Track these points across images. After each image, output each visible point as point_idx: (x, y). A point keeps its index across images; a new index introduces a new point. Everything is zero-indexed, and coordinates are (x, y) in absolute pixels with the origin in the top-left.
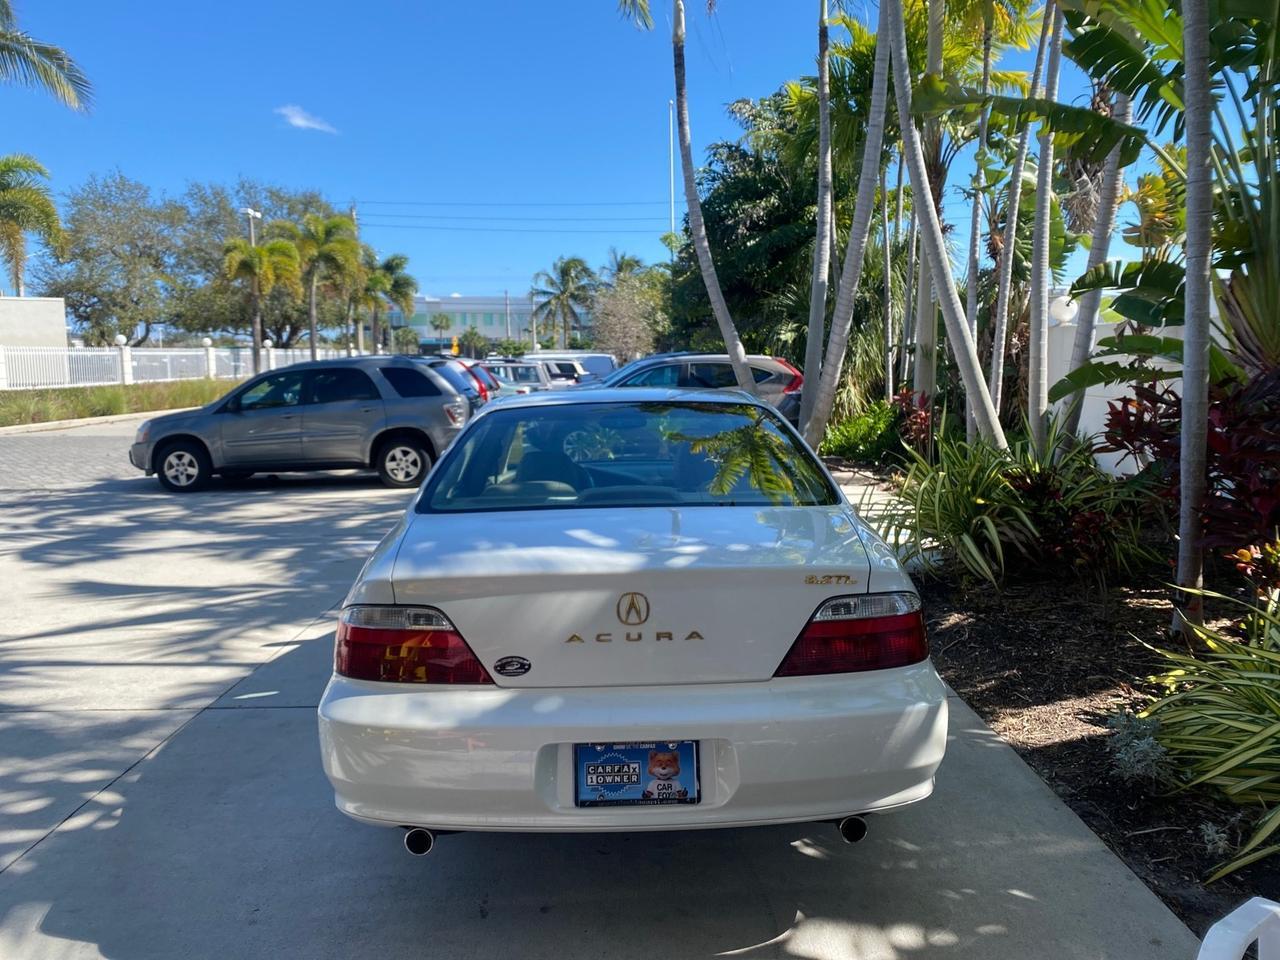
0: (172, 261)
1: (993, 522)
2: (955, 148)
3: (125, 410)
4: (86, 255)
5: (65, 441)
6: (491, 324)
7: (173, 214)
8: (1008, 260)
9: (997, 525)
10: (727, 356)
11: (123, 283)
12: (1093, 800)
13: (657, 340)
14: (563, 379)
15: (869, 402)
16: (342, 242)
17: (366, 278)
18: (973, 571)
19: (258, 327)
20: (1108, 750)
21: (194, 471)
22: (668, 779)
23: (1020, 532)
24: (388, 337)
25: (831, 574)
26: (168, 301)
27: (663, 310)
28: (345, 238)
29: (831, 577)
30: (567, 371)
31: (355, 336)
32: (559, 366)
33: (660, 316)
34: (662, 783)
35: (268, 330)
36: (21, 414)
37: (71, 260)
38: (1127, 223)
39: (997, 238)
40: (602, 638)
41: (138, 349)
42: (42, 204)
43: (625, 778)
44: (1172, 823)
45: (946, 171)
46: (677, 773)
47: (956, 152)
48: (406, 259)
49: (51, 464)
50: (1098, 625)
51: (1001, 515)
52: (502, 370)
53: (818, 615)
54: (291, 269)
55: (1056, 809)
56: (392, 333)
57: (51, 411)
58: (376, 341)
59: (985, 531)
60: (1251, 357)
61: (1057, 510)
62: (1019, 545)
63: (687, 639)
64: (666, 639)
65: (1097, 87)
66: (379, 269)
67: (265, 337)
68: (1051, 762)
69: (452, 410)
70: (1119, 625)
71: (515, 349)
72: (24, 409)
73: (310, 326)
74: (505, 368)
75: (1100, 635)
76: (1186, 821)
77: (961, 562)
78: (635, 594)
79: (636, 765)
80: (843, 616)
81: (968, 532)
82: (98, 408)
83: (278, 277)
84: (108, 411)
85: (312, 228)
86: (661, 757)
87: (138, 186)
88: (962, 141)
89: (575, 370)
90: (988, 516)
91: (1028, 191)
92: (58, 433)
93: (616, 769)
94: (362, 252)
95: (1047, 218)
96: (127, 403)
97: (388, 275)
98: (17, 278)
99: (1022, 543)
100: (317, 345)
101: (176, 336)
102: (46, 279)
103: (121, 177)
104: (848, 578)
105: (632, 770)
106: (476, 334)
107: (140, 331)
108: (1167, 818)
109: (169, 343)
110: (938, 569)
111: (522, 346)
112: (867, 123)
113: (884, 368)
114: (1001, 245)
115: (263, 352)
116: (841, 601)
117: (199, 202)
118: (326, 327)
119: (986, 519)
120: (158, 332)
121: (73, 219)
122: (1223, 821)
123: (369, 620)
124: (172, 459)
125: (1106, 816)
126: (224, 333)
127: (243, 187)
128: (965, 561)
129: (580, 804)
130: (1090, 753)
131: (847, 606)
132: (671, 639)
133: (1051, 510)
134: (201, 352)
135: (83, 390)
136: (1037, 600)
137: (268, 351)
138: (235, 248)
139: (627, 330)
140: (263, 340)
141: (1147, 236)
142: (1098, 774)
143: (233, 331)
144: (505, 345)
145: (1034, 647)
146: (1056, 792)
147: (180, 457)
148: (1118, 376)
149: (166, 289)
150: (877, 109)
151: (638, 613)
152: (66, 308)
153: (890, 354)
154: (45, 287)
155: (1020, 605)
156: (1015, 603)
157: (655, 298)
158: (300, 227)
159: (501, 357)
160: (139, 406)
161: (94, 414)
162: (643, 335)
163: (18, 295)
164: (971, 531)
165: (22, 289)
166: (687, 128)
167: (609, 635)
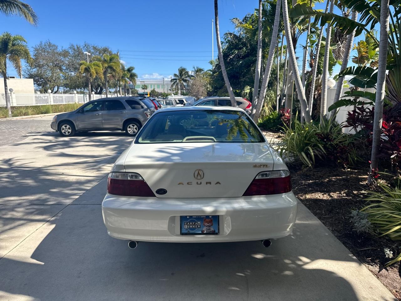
0: (65, 68)
1: (312, 148)
2: (300, 33)
3: (51, 112)
4: (39, 66)
5: (33, 121)
6: (159, 88)
7: (65, 54)
8: (315, 68)
9: (313, 149)
10: (229, 98)
11: (50, 75)
12: (346, 238)
13: (208, 93)
14: (180, 104)
15: (271, 112)
16: (115, 63)
17: (122, 73)
18: (304, 163)
19: (90, 88)
20: (350, 221)
21: (70, 131)
22: (210, 227)
23: (320, 151)
24: (129, 91)
25: (261, 164)
26: (64, 80)
27: (210, 84)
28: (116, 61)
29: (261, 165)
30: (181, 102)
31: (119, 91)
32: (179, 100)
33: (208, 86)
34: (207, 228)
35: (94, 89)
36: (20, 113)
37: (35, 68)
38: (354, 56)
39: (312, 61)
40: (189, 183)
41: (55, 94)
42: (25, 50)
43: (196, 226)
44: (373, 246)
45: (297, 40)
46: (212, 225)
47: (300, 34)
48: (134, 68)
49: (29, 128)
50: (344, 181)
51: (314, 146)
52: (162, 101)
53: (257, 177)
54: (100, 70)
55: (335, 241)
56: (130, 90)
57: (29, 112)
58: (125, 93)
59: (309, 151)
60: (393, 98)
61: (331, 145)
62: (319, 156)
63: (216, 184)
64: (209, 184)
65: (344, 15)
66: (126, 71)
67: (92, 91)
68: (332, 225)
69: (147, 113)
70: (351, 181)
71: (166, 95)
72: (21, 112)
73: (106, 88)
74: (163, 101)
75: (345, 184)
76: (377, 246)
77: (301, 160)
78: (200, 170)
79: (200, 222)
80: (265, 178)
81: (303, 151)
82: (43, 112)
83: (97, 73)
84: (46, 112)
85: (106, 59)
86: (207, 220)
87: (54, 46)
88: (302, 31)
89: (184, 102)
90: (310, 146)
91: (323, 46)
92: (32, 119)
93: (193, 223)
94: (121, 66)
95: (328, 55)
96: (52, 110)
97: (129, 73)
98: (20, 73)
99: (320, 155)
100: (108, 93)
101: (67, 91)
102: (28, 73)
103: (49, 43)
104: (267, 165)
105: (198, 224)
106: (155, 91)
107: (56, 89)
108: (371, 245)
109: (65, 92)
110: (293, 162)
111: (168, 94)
112: (273, 25)
113: (276, 101)
114: (313, 64)
115: (92, 95)
116: (264, 173)
117: (73, 50)
118: (111, 88)
119: (310, 148)
120: (61, 89)
121: (35, 55)
122: (390, 246)
123: (117, 177)
124: (63, 127)
125: (351, 243)
126: (81, 90)
127: (86, 45)
128: (302, 160)
129: (182, 234)
130: (345, 223)
131: (266, 174)
132: (211, 184)
133: (329, 145)
134: (74, 95)
135: (39, 106)
136: (325, 173)
137: (93, 95)
138: (83, 64)
139: (199, 90)
140: (92, 92)
141: (360, 60)
142: (348, 230)
143: (83, 89)
144: (163, 94)
145: (325, 188)
146: (335, 235)
147: (66, 126)
148: (350, 103)
149: (63, 77)
150: (277, 21)
151: (200, 176)
152: (34, 82)
153: (278, 97)
154: (28, 76)
155: (319, 174)
156: (318, 174)
157: (207, 80)
158: (102, 58)
159: (162, 98)
160: (56, 111)
161: (42, 113)
162: (204, 91)
163: (21, 78)
164: (304, 151)
165: (22, 76)
166: (218, 26)
167: (191, 182)
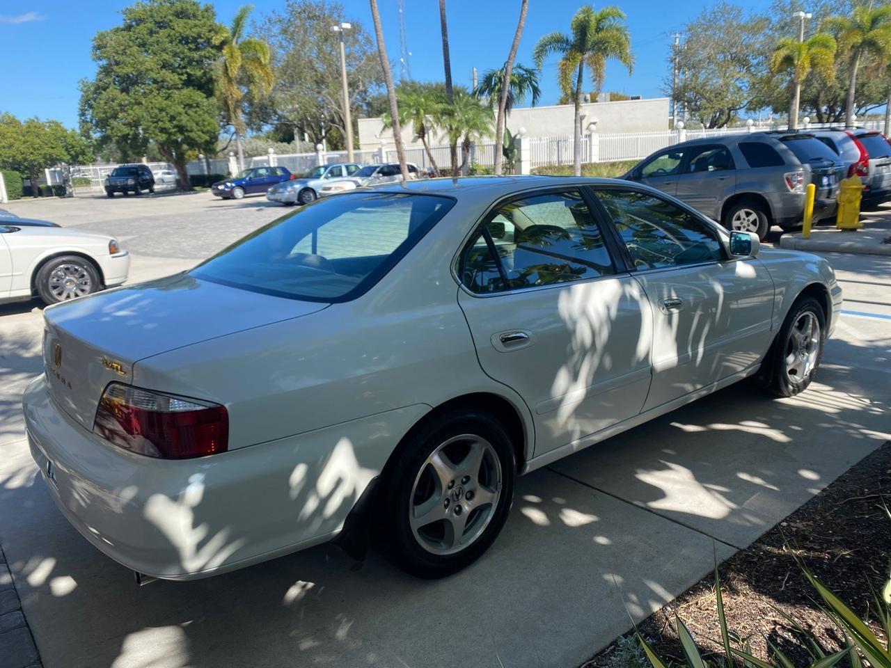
16: (885, 27)
53: (106, 392)
69: (793, 179)
83: (813, 65)
85: (858, 19)
116: (117, 386)
138: (784, 46)
158: (847, 19)
